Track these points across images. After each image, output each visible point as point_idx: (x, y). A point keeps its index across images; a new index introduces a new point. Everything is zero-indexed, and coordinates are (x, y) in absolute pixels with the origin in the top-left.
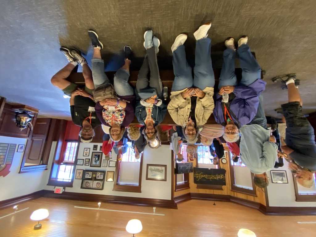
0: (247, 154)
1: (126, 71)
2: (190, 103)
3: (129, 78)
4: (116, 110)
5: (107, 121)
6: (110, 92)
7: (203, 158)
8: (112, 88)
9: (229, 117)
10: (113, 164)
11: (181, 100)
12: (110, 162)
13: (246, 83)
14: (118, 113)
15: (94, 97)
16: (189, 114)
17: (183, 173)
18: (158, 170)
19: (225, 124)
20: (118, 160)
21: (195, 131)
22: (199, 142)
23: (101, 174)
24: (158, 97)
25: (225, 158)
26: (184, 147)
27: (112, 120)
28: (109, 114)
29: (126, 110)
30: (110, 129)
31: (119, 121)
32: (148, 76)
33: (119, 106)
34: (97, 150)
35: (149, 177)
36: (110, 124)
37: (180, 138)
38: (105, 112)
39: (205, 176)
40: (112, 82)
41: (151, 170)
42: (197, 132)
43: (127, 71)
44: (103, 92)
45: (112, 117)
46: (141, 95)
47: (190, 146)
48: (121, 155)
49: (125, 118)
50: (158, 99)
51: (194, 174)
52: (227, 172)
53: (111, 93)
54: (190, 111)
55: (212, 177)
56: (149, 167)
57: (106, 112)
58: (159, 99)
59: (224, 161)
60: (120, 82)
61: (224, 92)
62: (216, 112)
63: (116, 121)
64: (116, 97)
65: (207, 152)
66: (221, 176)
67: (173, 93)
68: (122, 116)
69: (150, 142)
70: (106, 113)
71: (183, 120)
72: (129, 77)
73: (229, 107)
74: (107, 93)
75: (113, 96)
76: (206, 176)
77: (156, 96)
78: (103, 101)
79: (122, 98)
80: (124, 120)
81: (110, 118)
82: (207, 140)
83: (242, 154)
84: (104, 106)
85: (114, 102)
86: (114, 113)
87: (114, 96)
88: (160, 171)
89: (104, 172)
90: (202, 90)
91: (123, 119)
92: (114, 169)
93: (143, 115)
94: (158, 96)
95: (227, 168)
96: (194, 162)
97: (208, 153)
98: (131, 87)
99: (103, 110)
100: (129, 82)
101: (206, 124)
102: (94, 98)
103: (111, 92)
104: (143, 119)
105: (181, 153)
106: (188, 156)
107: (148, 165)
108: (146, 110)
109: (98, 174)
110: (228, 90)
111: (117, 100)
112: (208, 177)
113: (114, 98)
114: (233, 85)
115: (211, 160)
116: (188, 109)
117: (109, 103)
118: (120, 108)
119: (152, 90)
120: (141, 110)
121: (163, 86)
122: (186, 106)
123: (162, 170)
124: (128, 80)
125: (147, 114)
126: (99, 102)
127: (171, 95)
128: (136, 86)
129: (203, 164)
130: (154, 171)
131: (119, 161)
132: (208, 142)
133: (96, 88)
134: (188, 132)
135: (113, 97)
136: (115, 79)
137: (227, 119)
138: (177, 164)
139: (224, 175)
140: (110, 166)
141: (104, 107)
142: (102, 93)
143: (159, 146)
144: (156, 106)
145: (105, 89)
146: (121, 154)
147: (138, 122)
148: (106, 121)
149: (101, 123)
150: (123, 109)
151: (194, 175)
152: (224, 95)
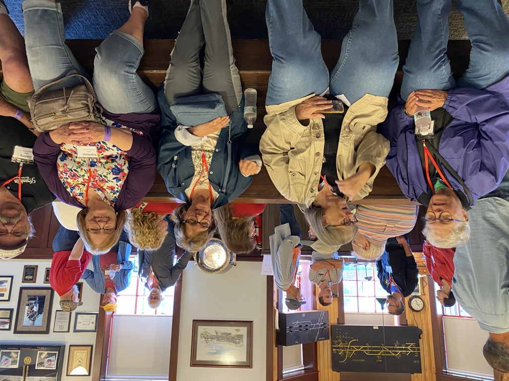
1: (133, 38)
2: (323, 135)
3: (141, 60)
4: (102, 156)
6: (83, 104)
7: (358, 296)
8: (88, 91)
10: (88, 322)
11: (295, 126)
12: (79, 316)
14: (107, 166)
15: (33, 118)
16: (319, 169)
17: (299, 343)
18: (227, 338)
23: (50, 355)
25: (419, 294)
26: (304, 267)
27: (88, 187)
28: (79, 170)
29: (130, 158)
30: (81, 216)
31: (109, 191)
33: (110, 145)
34: (35, 282)
35: (199, 358)
36: (80, 197)
37: (297, 239)
38: (65, 162)
39: (363, 349)
40: (89, 72)
41: (207, 337)
43: (137, 39)
44: (61, 102)
46: (177, 111)
47: (321, 261)
48: (113, 295)
49: (126, 182)
51: (332, 344)
52: (424, 336)
53: (87, 106)
54: (322, 159)
55: (383, 351)
56: (201, 329)
57: (68, 161)
59: (417, 304)
60: (114, 72)
61: (418, 106)
63: (99, 189)
64: (100, 117)
65: (369, 279)
66: (409, 347)
67: (271, 109)
68: (118, 174)
69: (202, 253)
70: (70, 164)
71: (304, 187)
72: (141, 56)
74: (73, 105)
75: (92, 115)
76: (366, 349)
78: (60, 131)
79: (120, 121)
80: (125, 187)
81: (81, 180)
82: (369, 243)
84: (62, 144)
85: (97, 133)
86: (93, 164)
87: (95, 116)
88: (235, 340)
89: (59, 349)
91: (121, 182)
92: (91, 339)
95: (425, 324)
96: (332, 309)
97: (371, 282)
99: (60, 156)
100: (139, 72)
101: (371, 196)
102: (33, 120)
103: (85, 102)
105: (296, 285)
106: (314, 293)
107: (197, 323)
108: (193, 157)
109: (41, 354)
110: (430, 99)
111: (104, 128)
112: (370, 352)
113: (94, 122)
114: (443, 86)
115: (382, 301)
117: (81, 136)
118: (114, 152)
120: (176, 158)
121: (244, 87)
122: (310, 144)
123: (240, 337)
124: (137, 65)
125: (194, 170)
126: (47, 133)
127: (266, 113)
128: (163, 85)
129: (358, 313)
130: (215, 341)
131: (108, 313)
132: (371, 249)
133: (38, 90)
135: (93, 118)
136: (98, 61)
137: (434, 183)
139: (418, 345)
140: (78, 328)
141: (62, 148)
142: (57, 106)
143: (229, 265)
145: (68, 94)
146: (111, 292)
148: (69, 190)
149: (53, 198)
150: (121, 155)
151: (332, 348)
152: (420, 114)
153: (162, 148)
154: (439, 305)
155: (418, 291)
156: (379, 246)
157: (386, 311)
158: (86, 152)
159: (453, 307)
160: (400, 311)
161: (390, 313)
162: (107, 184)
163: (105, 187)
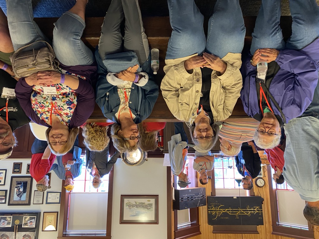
0: (295, 168)
1: (78, 16)
2: (201, 80)
3: (84, 31)
4: (60, 93)
5: (41, 114)
6: (46, 59)
7: (224, 178)
8: (49, 50)
9: (266, 105)
10: (55, 198)
11: (184, 74)
12: (49, 194)
13: (298, 43)
14: (63, 100)
16: (198, 101)
17: (188, 208)
18: (142, 206)
19: (260, 117)
20: (64, 190)
21: (211, 132)
22: (216, 149)
23: (31, 219)
24: (140, 69)
25: (262, 176)
26: (190, 160)
27: (51, 113)
28: (45, 103)
29: (77, 94)
30: (48, 132)
31: (65, 116)
32: (122, 28)
33: (64, 86)
34: (20, 173)
35: (125, 218)
36: (47, 120)
37: (185, 144)
38: (36, 97)
39: (227, 211)
40: (50, 39)
41: (130, 206)
42: (215, 133)
43: (81, 17)
44: (32, 58)
45: (50, 107)
46: (108, 64)
47: (200, 157)
48: (71, 180)
50: (141, 72)
51: (208, 208)
52: (265, 202)
53: (49, 60)
54: (200, 95)
55: (240, 212)
56: (126, 201)
57: (38, 97)
58: (143, 74)
59: (260, 183)
60: (66, 39)
61: (261, 59)
62: (246, 96)
63: (58, 115)
64: (57, 68)
65: (230, 167)
66: (255, 209)
67: (169, 62)
68: (70, 105)
69: (126, 154)
70: (39, 99)
71: (189, 112)
72: (84, 28)
73: (268, 87)
74: (40, 60)
75: (52, 67)
76: (229, 211)
77: (137, 68)
78: (32, 77)
79: (71, 70)
80: (75, 113)
81: (46, 109)
82: (231, 145)
83: (288, 168)
84: (34, 86)
85: (55, 78)
86: (54, 99)
87: (54, 67)
88: (148, 207)
89: (37, 214)
90: (221, 59)
91: (73, 110)
92: (57, 208)
93: (112, 103)
94: (141, 67)
95: (265, 194)
96: (208, 187)
97: (232, 169)
98: (86, 47)
99: (33, 94)
100: (83, 39)
101: (230, 117)
102: (14, 71)
103: (48, 58)
104: (112, 110)
105: (185, 172)
106: (197, 177)
107: (123, 197)
108: (119, 92)
109: (25, 218)
111: (60, 75)
112: (232, 213)
113: (54, 71)
115: (239, 181)
116: (197, 91)
117: (45, 80)
118: (68, 91)
119: (130, 54)
120: (108, 94)
121: (150, 47)
122: (193, 85)
123: (151, 205)
124: (81, 35)
125: (120, 101)
126: (23, 79)
127: (165, 65)
128: (98, 47)
129: (224, 189)
130: (135, 208)
131: (67, 191)
132: (232, 150)
133: (17, 51)
134: (199, 133)
135: (53, 69)
136: (55, 32)
137: (264, 108)
138: (177, 192)
139: (261, 208)
140: (48, 201)
141: (34, 89)
142: (29, 61)
143: (143, 160)
144: (138, 86)
145: (36, 53)
146: (70, 178)
147: (102, 117)
148: (39, 115)
149: (30, 121)
150: (72, 93)
151: (208, 211)
153: (99, 87)
154: (274, 183)
155: (261, 174)
156: (237, 148)
157: (241, 187)
158: (50, 91)
159: (282, 185)
160: (250, 188)
161: (245, 189)
162: (63, 112)
163: (62, 113)
